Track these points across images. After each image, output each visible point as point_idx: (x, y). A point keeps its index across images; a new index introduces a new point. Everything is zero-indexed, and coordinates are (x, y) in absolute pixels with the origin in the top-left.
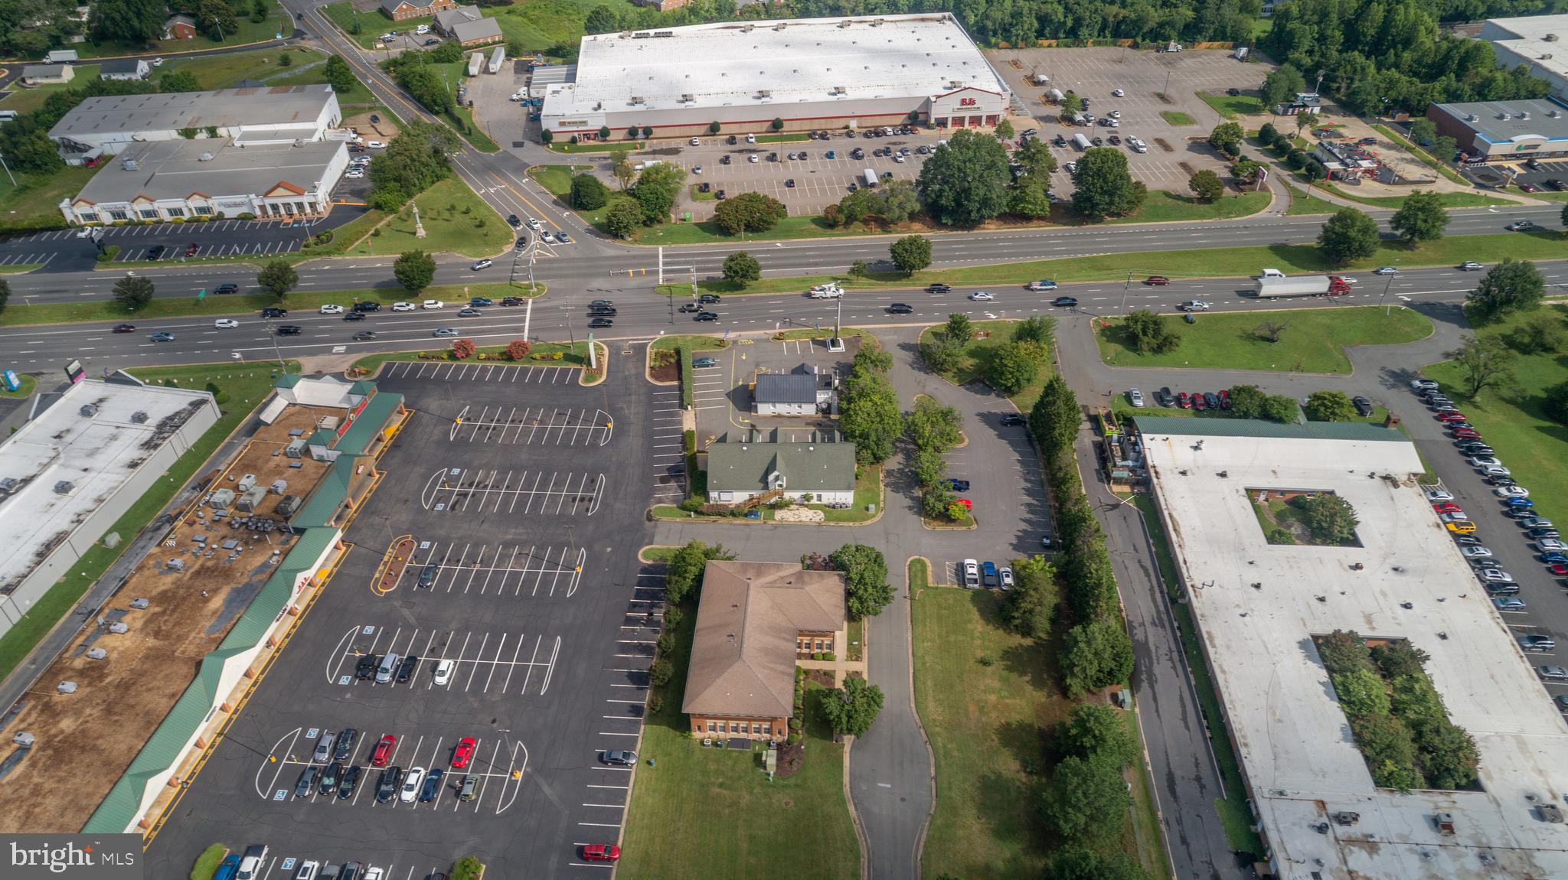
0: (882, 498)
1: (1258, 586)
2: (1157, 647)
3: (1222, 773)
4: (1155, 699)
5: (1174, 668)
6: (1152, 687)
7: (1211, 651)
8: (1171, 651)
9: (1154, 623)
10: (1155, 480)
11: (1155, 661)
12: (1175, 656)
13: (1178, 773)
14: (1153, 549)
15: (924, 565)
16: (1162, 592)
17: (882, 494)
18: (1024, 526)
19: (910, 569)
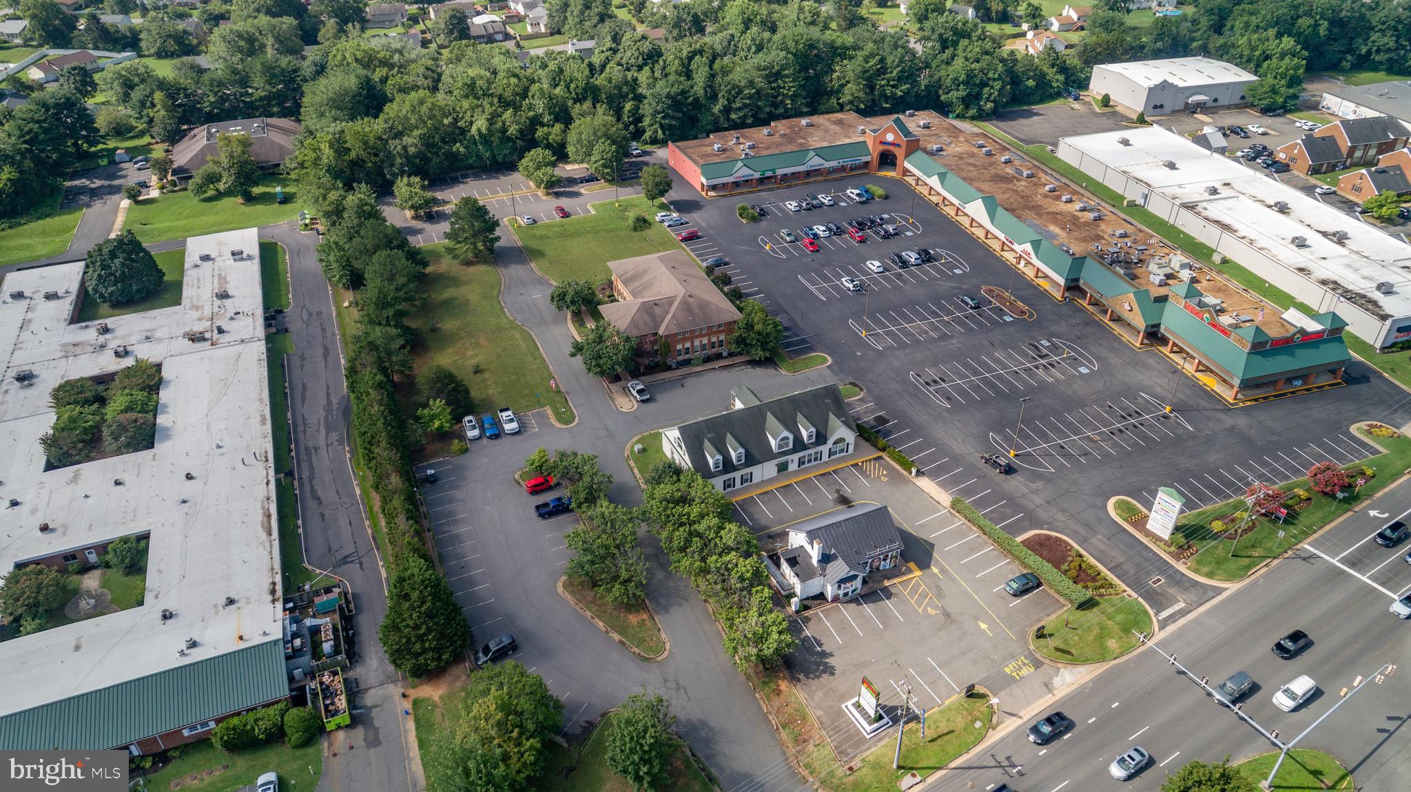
0: (636, 471)
1: (189, 477)
2: (318, 430)
3: (283, 366)
4: (328, 395)
5: (304, 419)
6: (329, 402)
7: (267, 412)
8: (305, 432)
9: (316, 449)
10: (278, 579)
11: (322, 420)
12: (301, 428)
13: (320, 359)
14: (300, 522)
15: (560, 419)
16: (301, 479)
17: (638, 475)
18: (458, 494)
19: (573, 414)
